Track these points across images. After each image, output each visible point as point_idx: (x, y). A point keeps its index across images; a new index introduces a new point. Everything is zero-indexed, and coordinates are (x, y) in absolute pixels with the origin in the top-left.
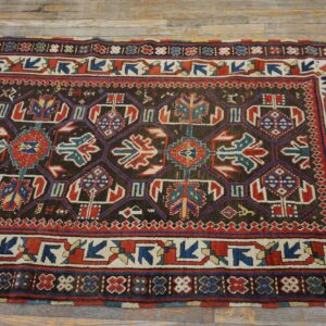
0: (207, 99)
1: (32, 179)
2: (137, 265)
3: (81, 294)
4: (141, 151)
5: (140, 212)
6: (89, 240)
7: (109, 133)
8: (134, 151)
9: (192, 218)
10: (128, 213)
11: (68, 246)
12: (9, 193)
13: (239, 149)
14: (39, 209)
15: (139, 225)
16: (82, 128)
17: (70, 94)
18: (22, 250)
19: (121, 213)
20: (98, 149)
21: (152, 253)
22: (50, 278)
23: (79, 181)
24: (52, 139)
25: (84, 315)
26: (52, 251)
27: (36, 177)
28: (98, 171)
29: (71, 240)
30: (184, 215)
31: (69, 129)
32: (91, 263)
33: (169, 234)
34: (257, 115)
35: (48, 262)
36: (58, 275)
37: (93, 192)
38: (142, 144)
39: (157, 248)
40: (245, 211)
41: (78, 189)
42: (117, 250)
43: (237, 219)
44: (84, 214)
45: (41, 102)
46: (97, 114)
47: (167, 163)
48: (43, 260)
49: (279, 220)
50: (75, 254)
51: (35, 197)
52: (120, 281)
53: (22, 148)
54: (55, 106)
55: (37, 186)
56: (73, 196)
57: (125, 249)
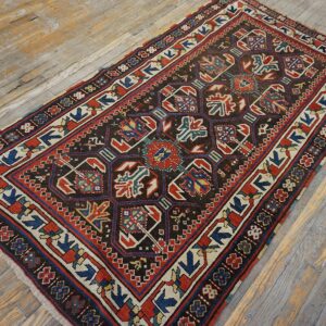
0: (213, 55)
1: (193, 166)
2: (300, 145)
3: (301, 181)
4: (223, 102)
5: (267, 126)
6: (267, 158)
7: (193, 109)
8: (220, 105)
9: (288, 106)
10: (262, 131)
11: (263, 171)
12: (193, 185)
13: (260, 64)
14: (222, 174)
15: (275, 130)
16: (175, 119)
17: (137, 109)
18: (248, 197)
19: (260, 134)
20: (202, 120)
21: (298, 134)
22: (280, 192)
23: (218, 142)
24: (168, 139)
25: (316, 187)
26: (261, 181)
27: (193, 162)
28: (219, 129)
29: (260, 167)
30: (283, 108)
31: (169, 126)
32: (284, 166)
33: (291, 121)
34: (245, 45)
35: (268, 188)
36: (281, 187)
37: (233, 139)
38: (218, 98)
39: (296, 130)
40: (301, 85)
41: (225, 146)
42: (284, 150)
43: (303, 90)
44: (246, 152)
45: (126, 128)
46: (171, 106)
47: (243, 96)
48: (264, 189)
49: (315, 77)
50: (272, 171)
51: (210, 171)
52: (305, 158)
53: (158, 159)
54: (137, 123)
55: (202, 166)
56: (227, 150)
57: (286, 145)
